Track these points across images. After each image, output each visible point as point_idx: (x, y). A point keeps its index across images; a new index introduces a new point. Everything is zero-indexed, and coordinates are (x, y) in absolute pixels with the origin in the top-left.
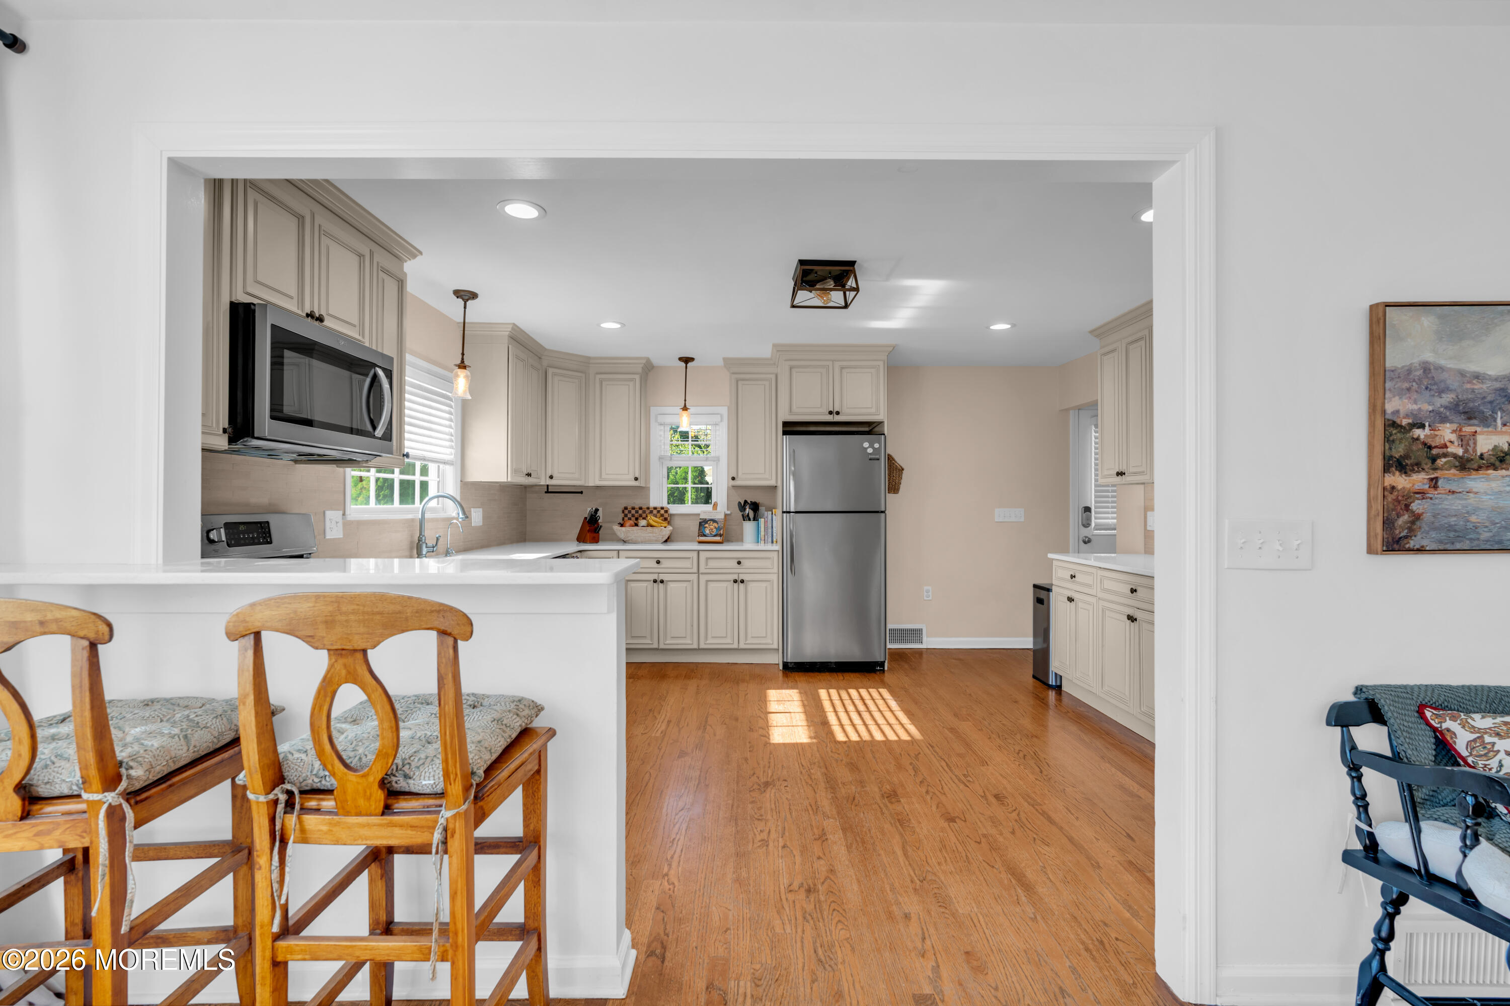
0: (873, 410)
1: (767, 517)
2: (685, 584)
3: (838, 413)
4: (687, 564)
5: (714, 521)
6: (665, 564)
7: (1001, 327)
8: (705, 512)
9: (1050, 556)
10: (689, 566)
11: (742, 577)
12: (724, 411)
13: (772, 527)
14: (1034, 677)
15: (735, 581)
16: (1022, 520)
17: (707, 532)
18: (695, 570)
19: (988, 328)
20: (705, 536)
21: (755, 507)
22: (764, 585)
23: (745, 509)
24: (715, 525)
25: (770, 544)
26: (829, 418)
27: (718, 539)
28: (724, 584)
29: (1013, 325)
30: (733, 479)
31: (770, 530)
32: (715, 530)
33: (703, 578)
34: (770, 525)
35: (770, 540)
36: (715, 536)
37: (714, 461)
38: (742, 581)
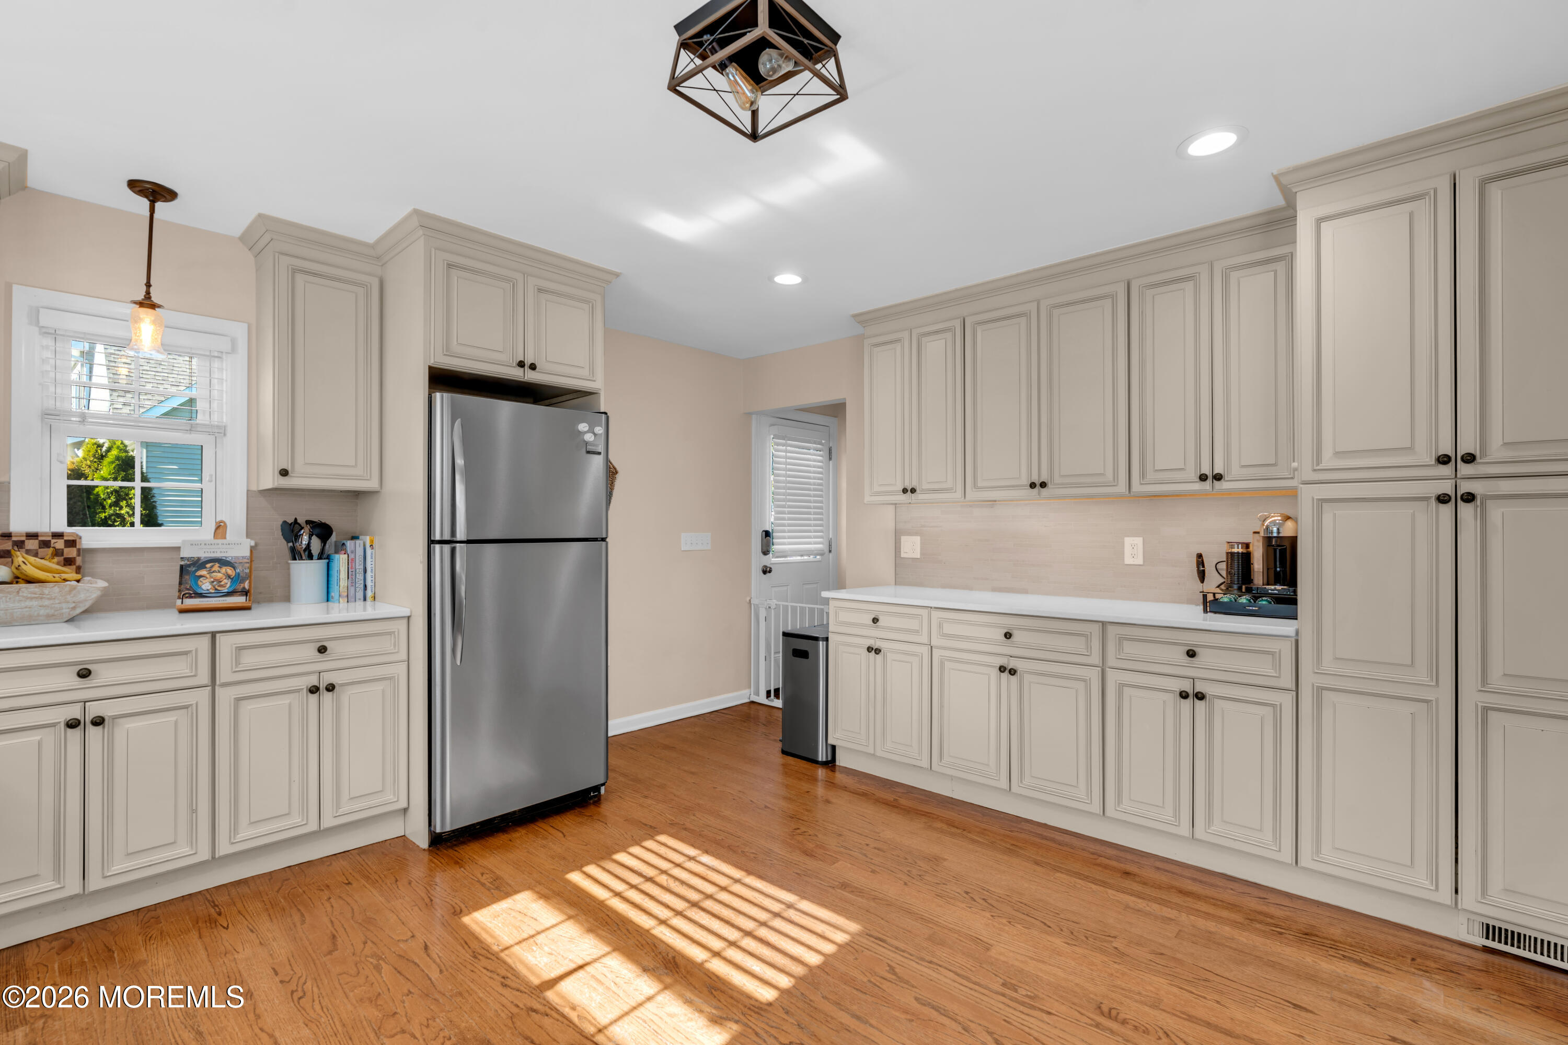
0: (585, 373)
1: (354, 552)
2: (171, 717)
3: (533, 367)
4: (180, 667)
5: (223, 562)
6: (103, 675)
7: (788, 279)
8: (193, 544)
9: (825, 594)
10: (187, 672)
11: (327, 679)
12: (239, 331)
13: (365, 571)
14: (784, 752)
15: (314, 690)
16: (709, 547)
17: (206, 586)
18: (204, 678)
19: (771, 279)
20: (201, 596)
21: (323, 531)
22: (378, 687)
23: (297, 537)
24: (230, 571)
25: (360, 603)
26: (517, 374)
27: (240, 600)
28: (285, 701)
29: (805, 280)
30: (284, 473)
31: (360, 577)
32: (228, 583)
33: (225, 696)
34: (360, 567)
35: (360, 594)
36: (229, 594)
37: (209, 433)
38: (331, 688)
